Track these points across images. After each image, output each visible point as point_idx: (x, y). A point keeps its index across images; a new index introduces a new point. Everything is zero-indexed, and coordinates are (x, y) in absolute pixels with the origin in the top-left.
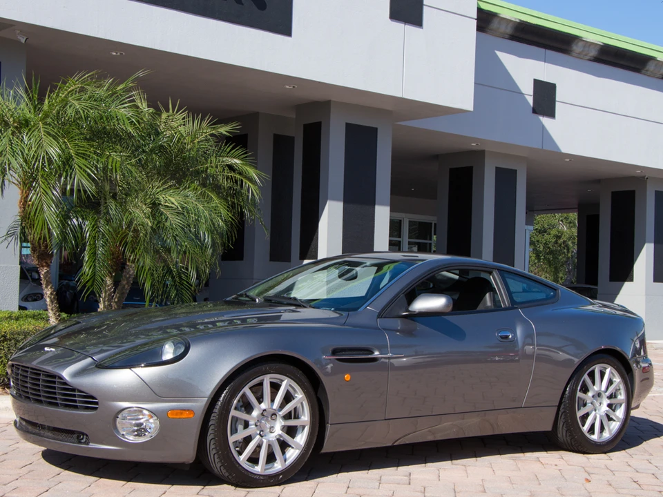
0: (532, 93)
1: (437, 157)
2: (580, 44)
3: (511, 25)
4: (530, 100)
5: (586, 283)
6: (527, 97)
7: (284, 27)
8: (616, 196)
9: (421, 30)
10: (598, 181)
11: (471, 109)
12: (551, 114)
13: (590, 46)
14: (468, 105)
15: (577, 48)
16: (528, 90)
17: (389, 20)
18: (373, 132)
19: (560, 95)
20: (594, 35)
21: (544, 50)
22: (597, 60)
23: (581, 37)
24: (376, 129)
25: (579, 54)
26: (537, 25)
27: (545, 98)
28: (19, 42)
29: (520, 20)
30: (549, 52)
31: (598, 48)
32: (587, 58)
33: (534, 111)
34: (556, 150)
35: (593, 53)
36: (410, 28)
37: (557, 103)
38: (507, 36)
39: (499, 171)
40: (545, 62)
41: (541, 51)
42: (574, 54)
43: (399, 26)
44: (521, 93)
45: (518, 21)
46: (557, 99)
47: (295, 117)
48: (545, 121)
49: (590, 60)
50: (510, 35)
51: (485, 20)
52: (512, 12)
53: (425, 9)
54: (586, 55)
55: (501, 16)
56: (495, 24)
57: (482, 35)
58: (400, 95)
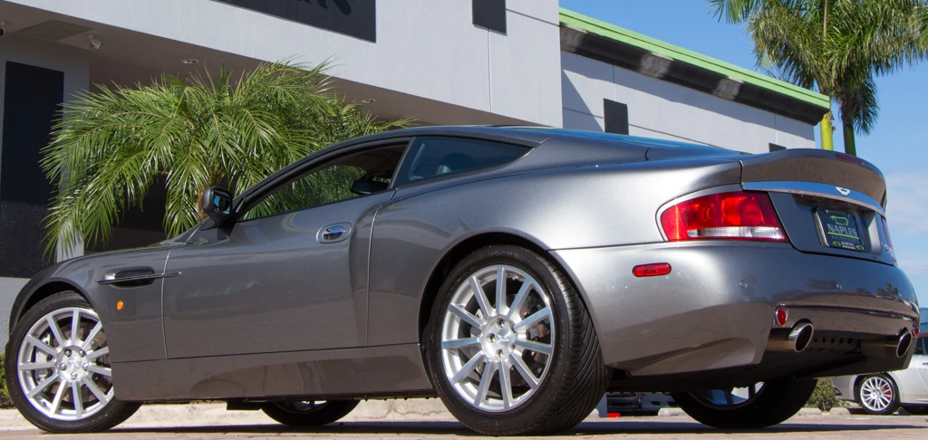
0: (603, 116)
2: (650, 59)
3: (577, 36)
4: (602, 123)
6: (597, 119)
9: (505, 37)
13: (659, 61)
14: (560, 124)
15: (646, 64)
16: (598, 111)
17: (472, 24)
19: (632, 119)
20: (663, 49)
21: (610, 66)
22: (667, 78)
23: (651, 52)
25: (649, 70)
26: (602, 36)
27: (617, 120)
29: (588, 32)
30: (617, 69)
31: (667, 64)
32: (657, 75)
35: (663, 70)
36: (494, 36)
37: (631, 127)
38: (573, 50)
40: (614, 82)
41: (608, 67)
42: (643, 71)
43: (483, 33)
44: (590, 114)
45: (585, 32)
46: (630, 122)
49: (659, 78)
50: (577, 48)
52: (584, 23)
53: (508, 14)
54: (656, 72)
55: (569, 26)
58: (488, 110)
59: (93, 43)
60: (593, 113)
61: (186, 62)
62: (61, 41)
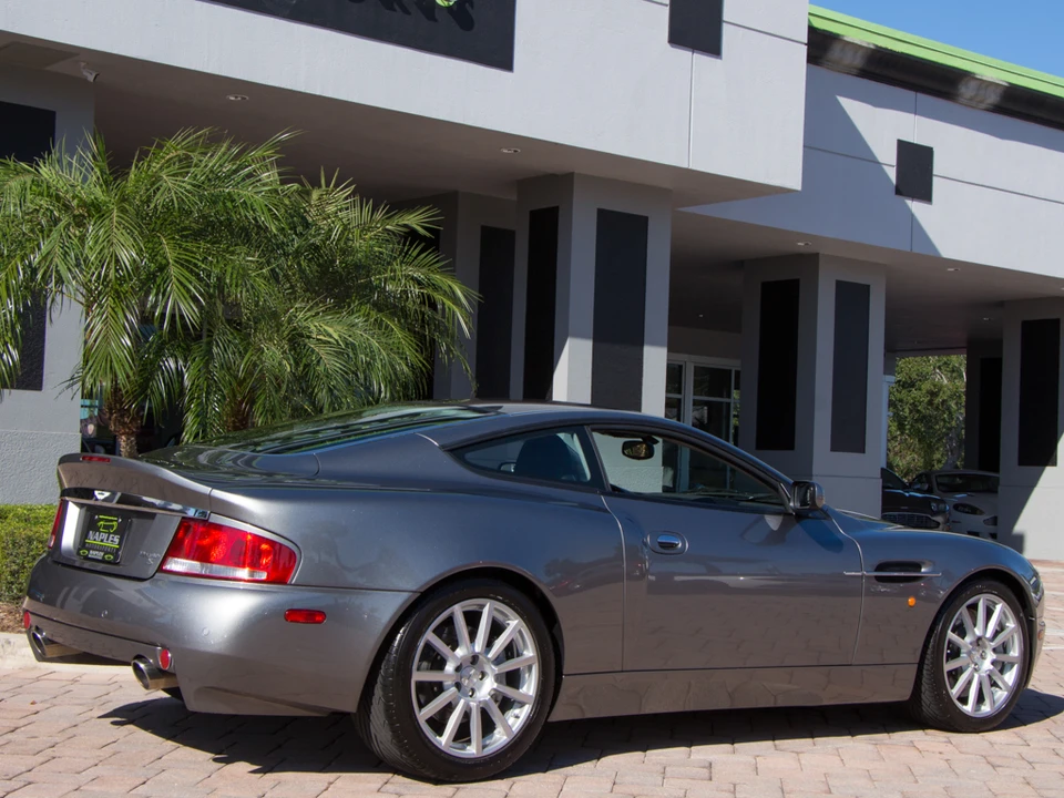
0: (894, 162)
1: (740, 264)
2: (973, 84)
3: (860, 53)
4: (892, 174)
5: (980, 469)
6: (885, 167)
7: (500, 56)
8: (1028, 327)
9: (719, 61)
10: (1000, 304)
11: (798, 186)
12: (925, 195)
13: (987, 86)
14: (793, 180)
15: (966, 91)
16: (887, 156)
17: (668, 45)
18: (640, 223)
19: (939, 166)
20: (995, 70)
21: (911, 94)
22: (998, 109)
23: (974, 74)
24: (645, 219)
25: (971, 99)
26: (902, 53)
27: (916, 169)
28: (86, 80)
29: (877, 46)
30: (921, 96)
31: (999, 91)
32: (984, 106)
33: (898, 191)
34: (932, 254)
35: (993, 98)
36: (702, 60)
37: (935, 179)
38: (855, 71)
39: (842, 287)
40: (915, 114)
41: (909, 95)
42: (961, 100)
43: (684, 56)
44: (878, 163)
45: (872, 47)
46: (934, 173)
47: (515, 198)
48: (916, 207)
49: (987, 110)
50: (860, 70)
51: (820, 45)
52: (862, 31)
53: (726, 29)
54: (981, 102)
55: (846, 39)
56: (835, 53)
57: (815, 68)
58: (685, 166)
59: (85, 73)
60: (881, 160)
61: (233, 98)
62: (48, 68)
